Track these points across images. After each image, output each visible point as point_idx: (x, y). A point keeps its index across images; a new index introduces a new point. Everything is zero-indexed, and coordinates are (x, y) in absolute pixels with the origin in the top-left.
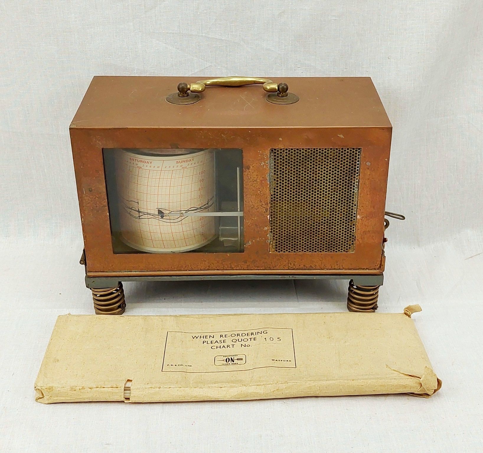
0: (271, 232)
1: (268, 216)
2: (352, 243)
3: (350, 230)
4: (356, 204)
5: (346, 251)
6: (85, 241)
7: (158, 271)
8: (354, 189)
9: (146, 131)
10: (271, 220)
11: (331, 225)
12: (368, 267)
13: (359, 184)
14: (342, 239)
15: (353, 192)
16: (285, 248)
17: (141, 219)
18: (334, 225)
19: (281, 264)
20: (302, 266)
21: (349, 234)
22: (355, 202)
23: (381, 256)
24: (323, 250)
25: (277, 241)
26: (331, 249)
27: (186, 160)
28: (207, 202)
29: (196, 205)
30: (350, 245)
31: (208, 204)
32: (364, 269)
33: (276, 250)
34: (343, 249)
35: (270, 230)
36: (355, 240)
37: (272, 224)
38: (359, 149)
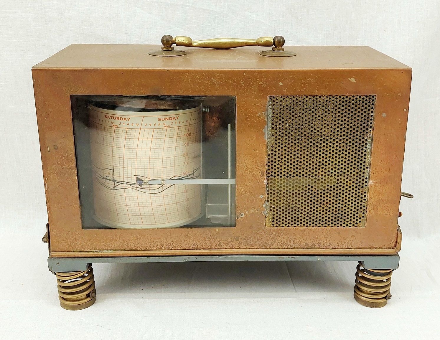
0: (268, 201)
1: (265, 181)
2: (363, 215)
3: (360, 199)
4: (368, 166)
5: (356, 225)
6: (49, 212)
7: (134, 250)
8: (366, 147)
9: (123, 73)
10: (267, 186)
11: (338, 192)
12: (381, 246)
13: (372, 141)
14: (351, 210)
15: (365, 151)
16: (284, 222)
17: (116, 189)
18: (342, 192)
19: (279, 241)
20: (303, 245)
21: (359, 205)
22: (368, 164)
23: (397, 231)
24: (329, 225)
25: (275, 213)
26: (338, 224)
27: (170, 118)
28: (192, 172)
29: (181, 173)
30: (360, 218)
31: (193, 174)
32: (376, 248)
33: (273, 225)
34: (352, 224)
35: (267, 199)
36: (366, 212)
37: (268, 191)
38: (373, 97)
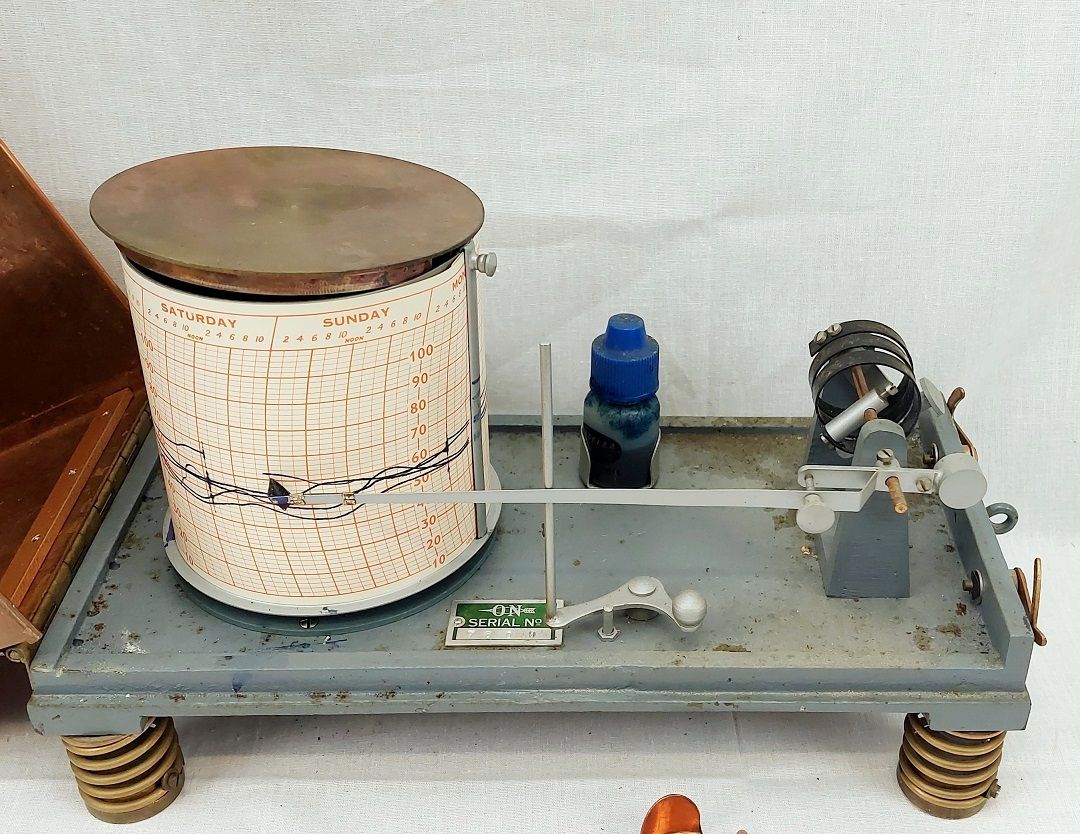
17: (217, 504)
27: (361, 315)
28: (444, 446)
29: (406, 459)
31: (446, 450)
